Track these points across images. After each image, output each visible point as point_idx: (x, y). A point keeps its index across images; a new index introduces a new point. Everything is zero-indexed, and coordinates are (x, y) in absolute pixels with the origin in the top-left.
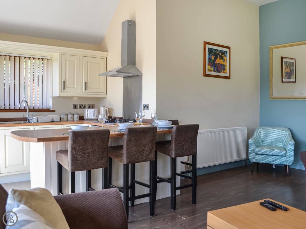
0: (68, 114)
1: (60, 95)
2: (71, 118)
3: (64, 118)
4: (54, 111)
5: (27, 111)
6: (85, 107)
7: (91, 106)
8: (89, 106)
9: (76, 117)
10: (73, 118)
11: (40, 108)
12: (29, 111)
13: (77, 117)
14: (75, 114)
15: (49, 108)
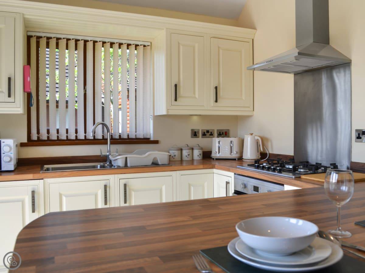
0: (183, 148)
1: (168, 112)
2: (189, 155)
3: (175, 156)
4: (156, 142)
5: (107, 144)
6: (212, 135)
7: (223, 133)
8: (220, 132)
9: (197, 153)
10: (191, 155)
11: (132, 136)
12: (111, 143)
13: (199, 154)
14: (194, 148)
15: (148, 137)
